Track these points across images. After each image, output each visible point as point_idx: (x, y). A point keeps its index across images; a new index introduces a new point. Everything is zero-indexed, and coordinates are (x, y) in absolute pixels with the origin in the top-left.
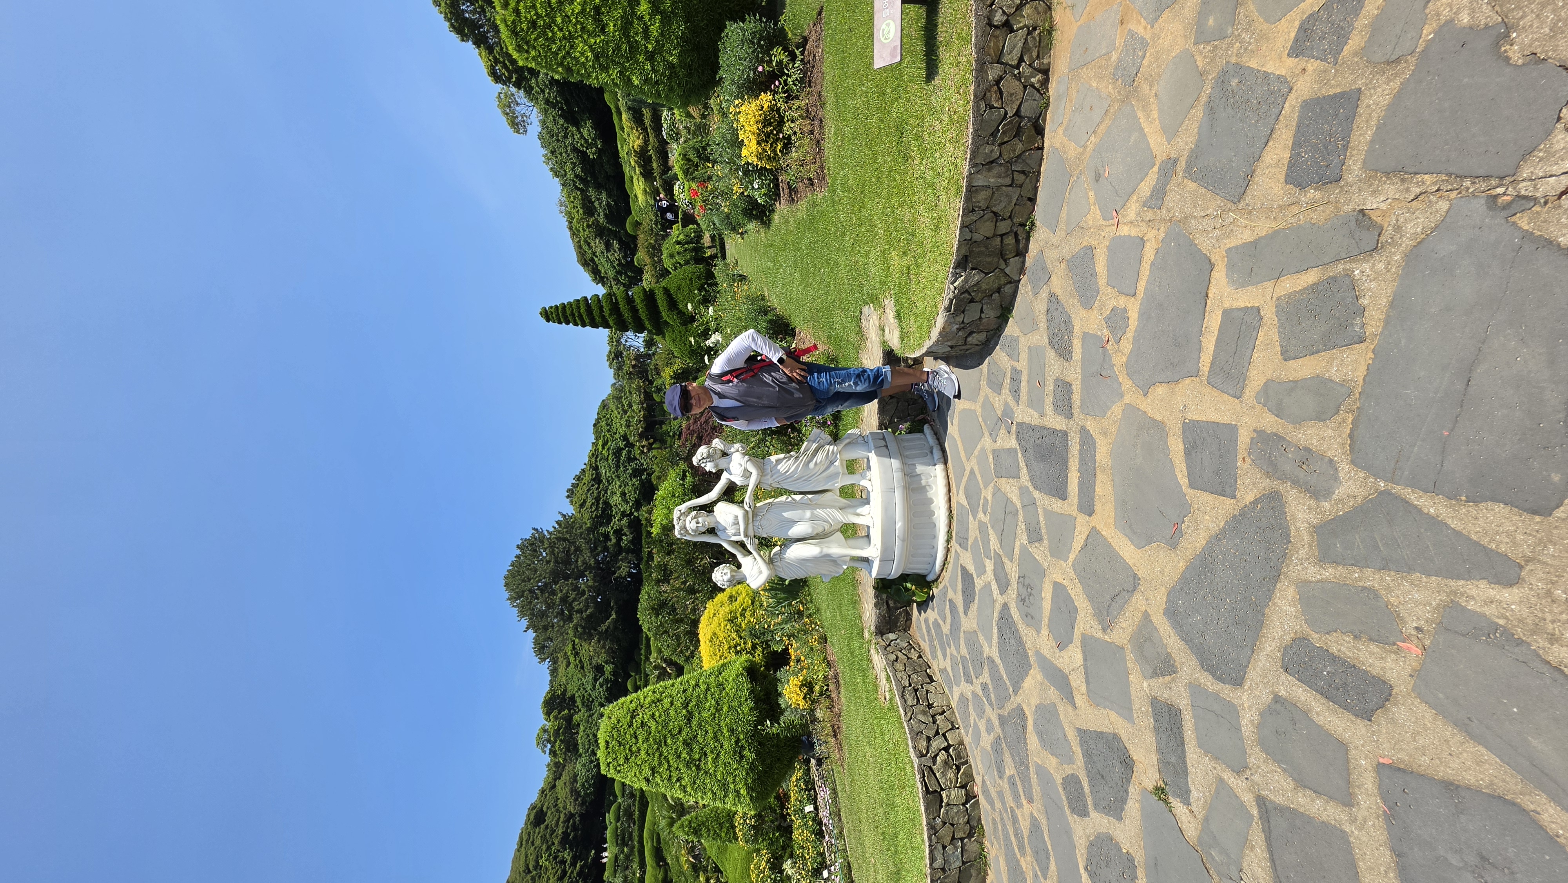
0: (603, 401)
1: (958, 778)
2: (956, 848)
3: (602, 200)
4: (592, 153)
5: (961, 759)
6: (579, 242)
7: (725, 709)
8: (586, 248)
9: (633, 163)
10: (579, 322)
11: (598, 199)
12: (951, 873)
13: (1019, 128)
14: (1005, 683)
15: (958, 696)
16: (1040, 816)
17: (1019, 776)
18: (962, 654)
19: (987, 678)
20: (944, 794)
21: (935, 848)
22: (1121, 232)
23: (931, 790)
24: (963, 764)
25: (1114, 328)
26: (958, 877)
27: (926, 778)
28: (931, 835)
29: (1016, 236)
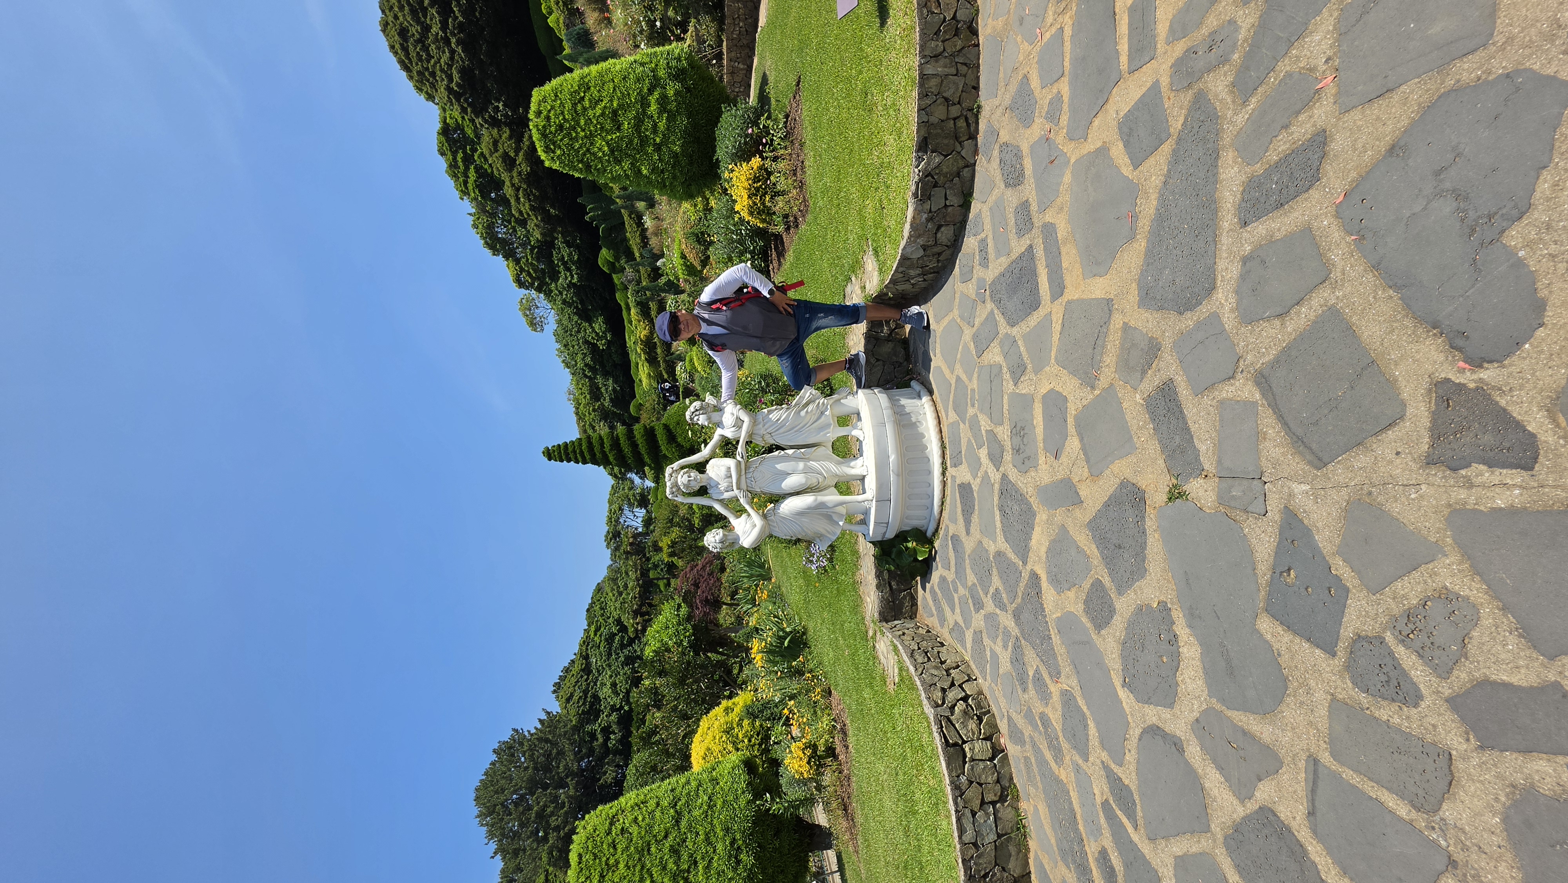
0: (598, 584)
1: (980, 730)
2: (987, 815)
3: (608, 386)
5: (982, 709)
6: (584, 426)
7: (719, 803)
8: (590, 432)
9: (639, 350)
10: (580, 459)
11: (605, 385)
12: (986, 850)
13: (957, 29)
14: (1014, 563)
15: (971, 639)
16: (1069, 682)
17: (1042, 660)
18: (970, 584)
19: (996, 582)
20: (967, 747)
21: (963, 814)
22: (1045, 39)
23: (951, 741)
24: (985, 714)
25: (1053, 116)
26: (995, 856)
27: (944, 729)
28: (957, 797)
29: (967, 119)
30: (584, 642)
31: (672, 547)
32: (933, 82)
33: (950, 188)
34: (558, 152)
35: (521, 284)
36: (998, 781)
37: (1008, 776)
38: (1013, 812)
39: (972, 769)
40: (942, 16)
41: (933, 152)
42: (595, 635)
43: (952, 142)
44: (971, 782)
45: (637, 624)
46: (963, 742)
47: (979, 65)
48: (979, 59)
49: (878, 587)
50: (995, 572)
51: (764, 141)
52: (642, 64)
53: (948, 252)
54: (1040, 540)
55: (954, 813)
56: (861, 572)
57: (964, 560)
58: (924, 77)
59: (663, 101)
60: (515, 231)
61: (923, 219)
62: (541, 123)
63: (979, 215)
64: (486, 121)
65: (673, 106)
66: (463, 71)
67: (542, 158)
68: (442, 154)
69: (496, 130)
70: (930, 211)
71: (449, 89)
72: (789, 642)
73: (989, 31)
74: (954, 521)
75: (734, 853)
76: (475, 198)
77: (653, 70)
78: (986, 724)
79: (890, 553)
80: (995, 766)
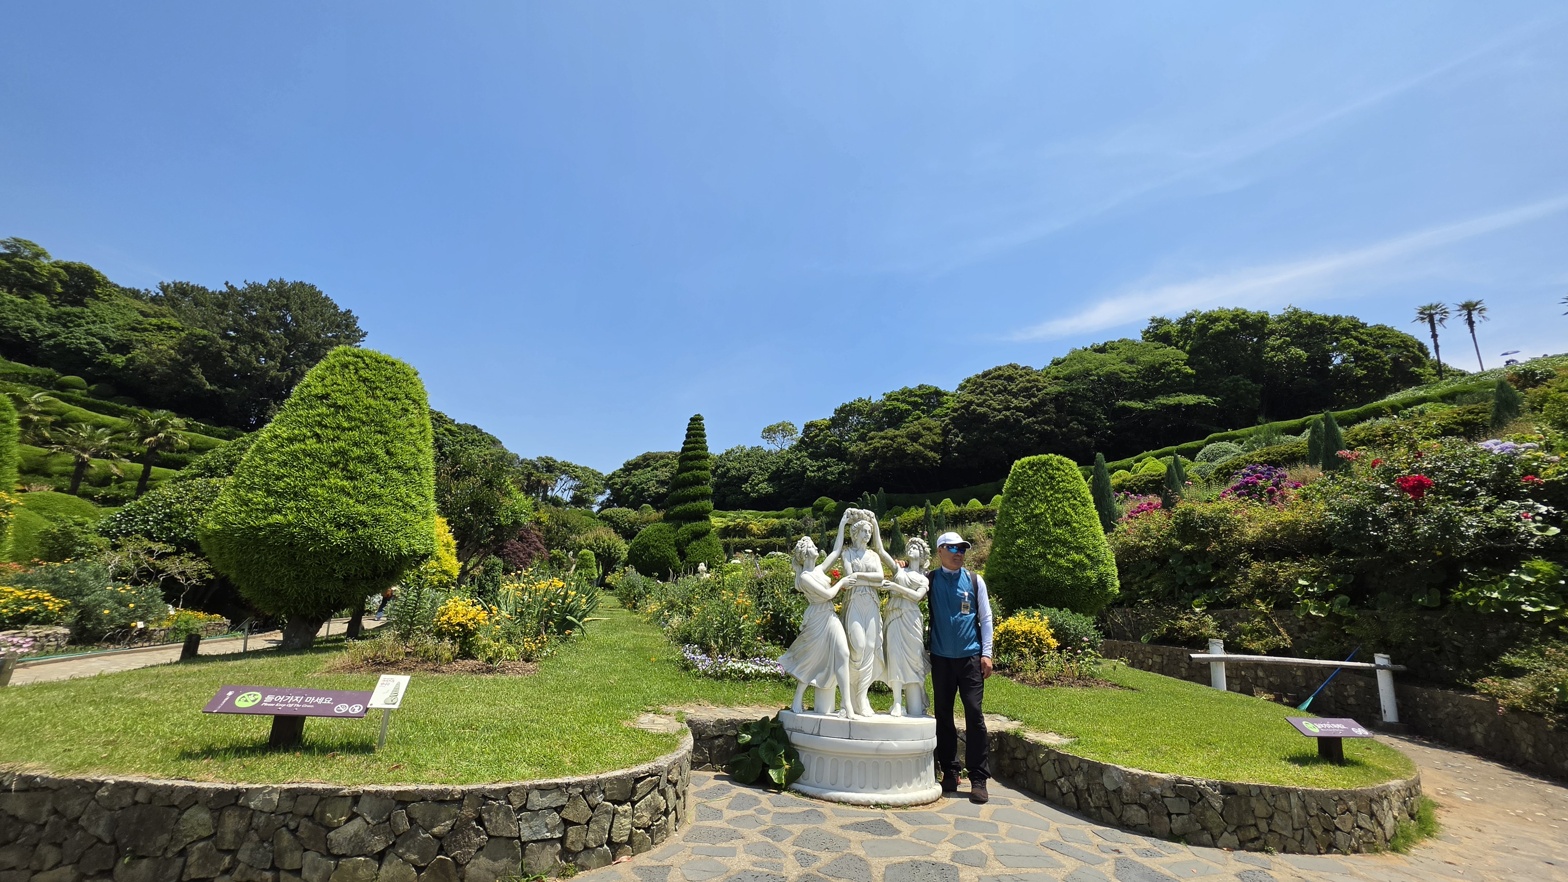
4: (746, 487)
12: (513, 823)
13: (1328, 831)
20: (627, 807)
21: (562, 794)
23: (638, 785)
24: (652, 837)
26: (501, 837)
27: (650, 778)
28: (583, 787)
29: (1257, 839)
32: (1284, 803)
33: (1190, 819)
34: (1030, 472)
35: (808, 427)
36: (586, 848)
37: (587, 863)
38: (546, 868)
39: (607, 812)
40: (1335, 815)
41: (1223, 800)
43: (1235, 821)
44: (593, 809)
46: (633, 803)
47: (1303, 853)
48: (1309, 853)
49: (720, 722)
51: (1078, 652)
52: (1104, 553)
53: (1115, 819)
55: (567, 781)
56: (713, 706)
58: (1287, 792)
60: (855, 431)
61: (1154, 789)
62: (1055, 463)
64: (947, 425)
65: (1078, 574)
66: (985, 415)
67: (1023, 459)
68: (920, 387)
70: (1162, 797)
75: (351, 523)
76: (884, 405)
77: (1102, 561)
78: (644, 839)
79: (771, 736)
80: (602, 846)
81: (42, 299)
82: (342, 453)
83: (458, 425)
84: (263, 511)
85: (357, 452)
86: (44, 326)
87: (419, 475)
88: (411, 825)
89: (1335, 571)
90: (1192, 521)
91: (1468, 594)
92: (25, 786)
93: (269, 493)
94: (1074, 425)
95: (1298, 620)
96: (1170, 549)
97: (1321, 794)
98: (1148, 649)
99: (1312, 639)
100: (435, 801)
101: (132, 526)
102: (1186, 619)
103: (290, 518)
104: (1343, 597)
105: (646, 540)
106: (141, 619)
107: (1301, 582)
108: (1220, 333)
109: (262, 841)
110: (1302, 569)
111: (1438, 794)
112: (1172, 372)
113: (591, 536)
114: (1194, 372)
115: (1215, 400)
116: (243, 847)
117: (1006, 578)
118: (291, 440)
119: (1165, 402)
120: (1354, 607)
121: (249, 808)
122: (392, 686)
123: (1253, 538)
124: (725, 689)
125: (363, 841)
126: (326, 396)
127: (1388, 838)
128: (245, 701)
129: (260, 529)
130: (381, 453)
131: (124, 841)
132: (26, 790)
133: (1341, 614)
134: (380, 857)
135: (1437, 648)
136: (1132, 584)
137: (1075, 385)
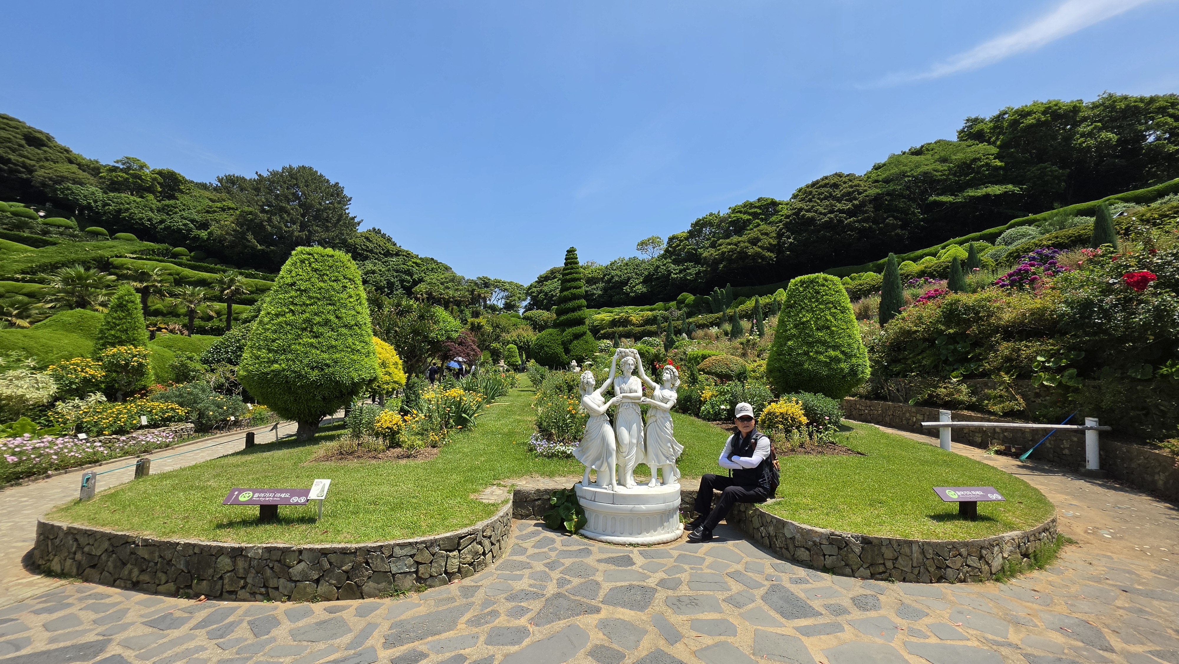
0: (451, 269)
1: (466, 564)
2: (410, 567)
3: (597, 290)
4: (626, 289)
5: (478, 566)
7: (355, 358)
9: (622, 314)
10: (566, 272)
12: (386, 564)
13: (941, 568)
14: (597, 595)
15: (521, 560)
16: (537, 633)
17: (539, 613)
18: (562, 561)
19: (576, 581)
20: (456, 553)
21: (413, 548)
22: (957, 628)
23: (462, 541)
24: (474, 568)
25: (912, 632)
26: (380, 571)
27: (470, 536)
29: (884, 572)
30: (409, 254)
31: (478, 326)
32: (907, 550)
33: (838, 559)
34: (801, 289)
35: (671, 239)
36: (431, 576)
37: (433, 584)
38: (409, 588)
39: (442, 557)
40: (948, 558)
41: (862, 547)
42: (413, 263)
43: (869, 561)
44: (433, 555)
45: (422, 295)
46: (459, 551)
47: (918, 582)
48: (923, 583)
49: (537, 491)
50: (583, 580)
51: (821, 427)
52: (858, 348)
53: (789, 556)
54: (625, 614)
55: (416, 541)
56: (540, 478)
57: (576, 557)
58: (910, 543)
59: (838, 360)
60: (707, 240)
61: (815, 539)
62: (820, 281)
63: (823, 579)
64: (781, 230)
65: (834, 366)
66: (813, 219)
67: (796, 278)
68: (759, 200)
69: (775, 235)
70: (821, 544)
71: (801, 209)
72: (465, 418)
73: (944, 590)
74: (601, 550)
75: (320, 366)
76: (730, 217)
77: (855, 355)
78: (469, 569)
79: (566, 501)
80: (441, 574)
81: (151, 197)
82: (308, 321)
83: (421, 259)
84: (267, 362)
85: (318, 319)
86: (156, 215)
87: (359, 328)
88: (330, 565)
89: (1071, 348)
90: (957, 309)
91: (1174, 370)
92: (145, 544)
93: (270, 351)
94: (890, 220)
95: (1035, 388)
96: (937, 332)
97: (937, 544)
98: (914, 410)
99: (1044, 402)
100: (341, 553)
101: (220, 356)
102: (945, 388)
103: (283, 365)
104: (1073, 371)
105: (541, 342)
106: (232, 414)
107: (1039, 358)
108: (1031, 126)
109: (257, 573)
110: (1043, 347)
111: (1086, 532)
112: (983, 166)
113: (514, 334)
114: (1003, 164)
115: (1021, 189)
116: (249, 575)
117: (780, 370)
118: (277, 315)
119: (973, 194)
120: (1080, 379)
121: (248, 556)
122: (321, 486)
123: (1008, 322)
124: (553, 465)
125: (307, 573)
126: (293, 284)
127: (993, 572)
128: (244, 497)
129: (268, 374)
130: (332, 318)
131: (193, 571)
132: (146, 546)
133: (1068, 384)
134: (317, 581)
135: (1144, 412)
136: (908, 359)
137: (891, 187)
